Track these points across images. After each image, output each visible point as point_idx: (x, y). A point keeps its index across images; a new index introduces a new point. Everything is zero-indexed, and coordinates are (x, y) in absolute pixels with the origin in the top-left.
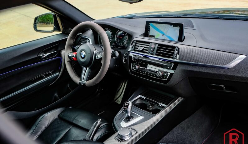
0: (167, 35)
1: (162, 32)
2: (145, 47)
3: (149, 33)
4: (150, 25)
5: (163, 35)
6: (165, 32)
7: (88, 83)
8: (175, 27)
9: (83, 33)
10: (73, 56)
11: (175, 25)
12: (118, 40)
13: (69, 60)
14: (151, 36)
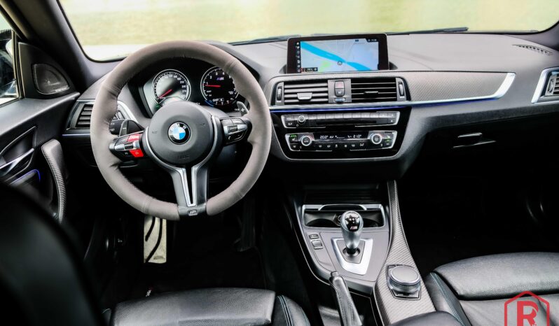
0: (351, 60)
1: (333, 57)
2: (313, 92)
3: (300, 64)
4: (299, 45)
5: (340, 62)
6: (342, 56)
7: (214, 204)
8: (371, 41)
9: (82, 93)
10: (132, 147)
11: (370, 37)
12: (208, 94)
13: (115, 160)
14: (306, 70)
